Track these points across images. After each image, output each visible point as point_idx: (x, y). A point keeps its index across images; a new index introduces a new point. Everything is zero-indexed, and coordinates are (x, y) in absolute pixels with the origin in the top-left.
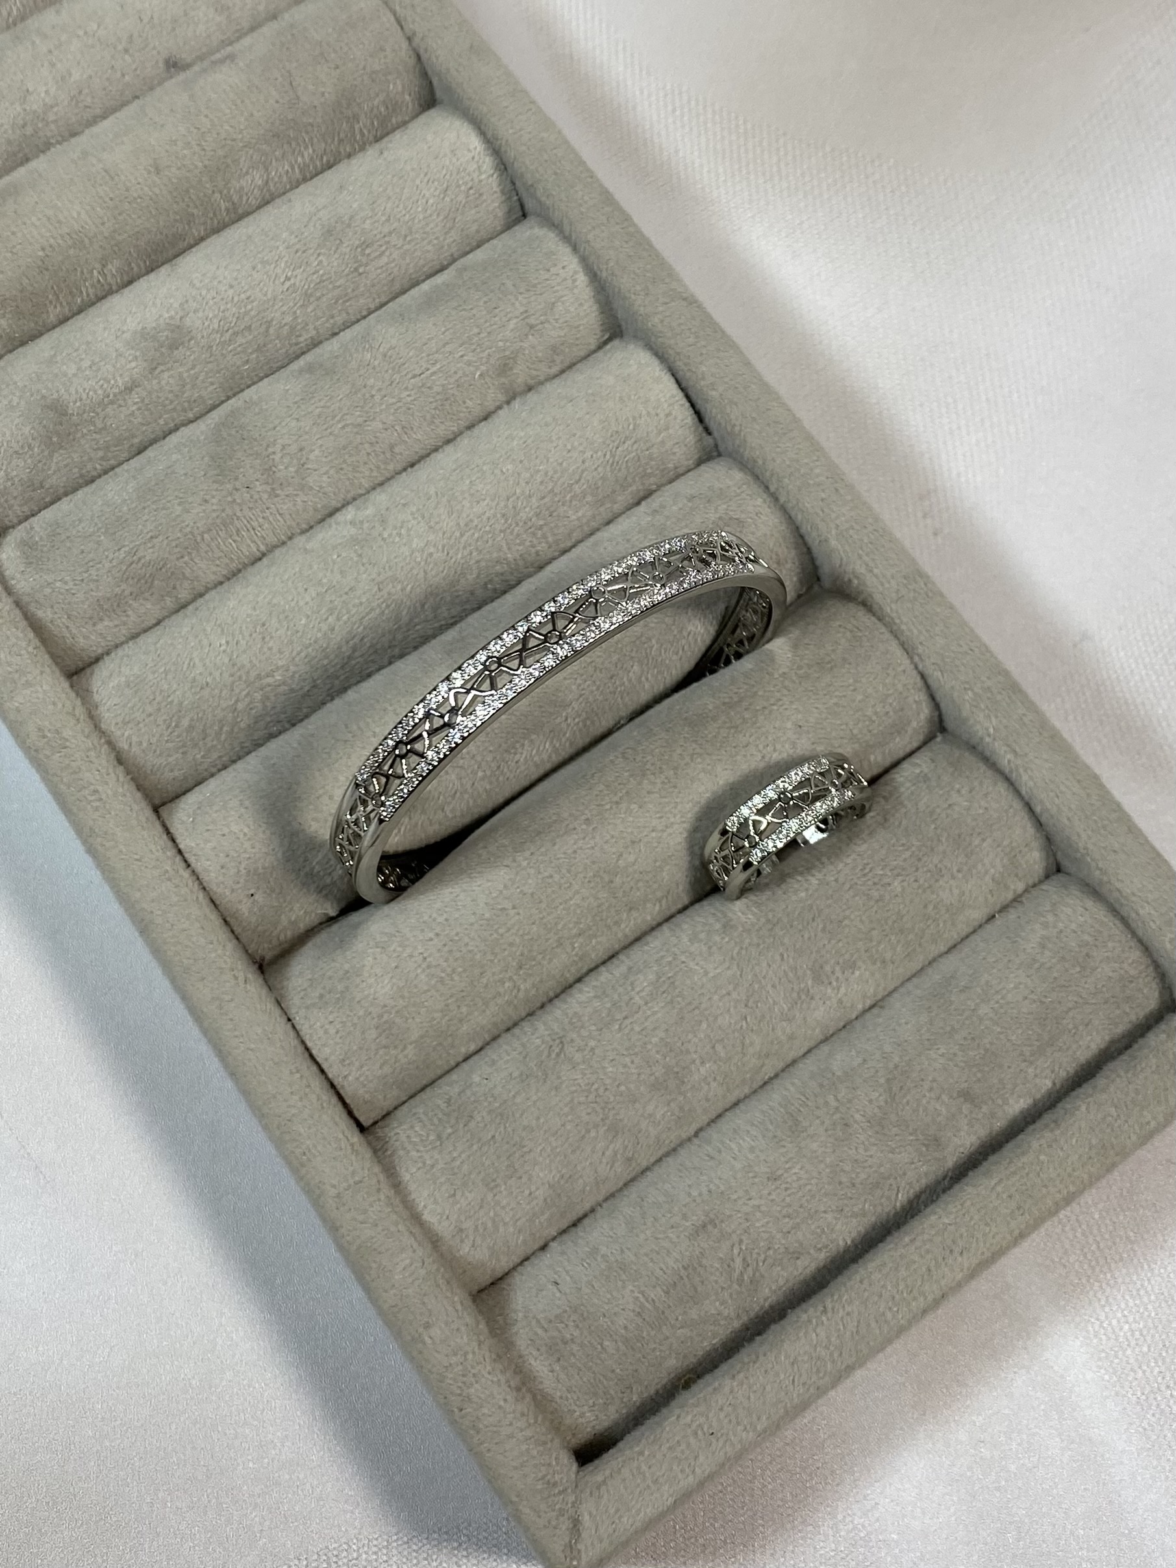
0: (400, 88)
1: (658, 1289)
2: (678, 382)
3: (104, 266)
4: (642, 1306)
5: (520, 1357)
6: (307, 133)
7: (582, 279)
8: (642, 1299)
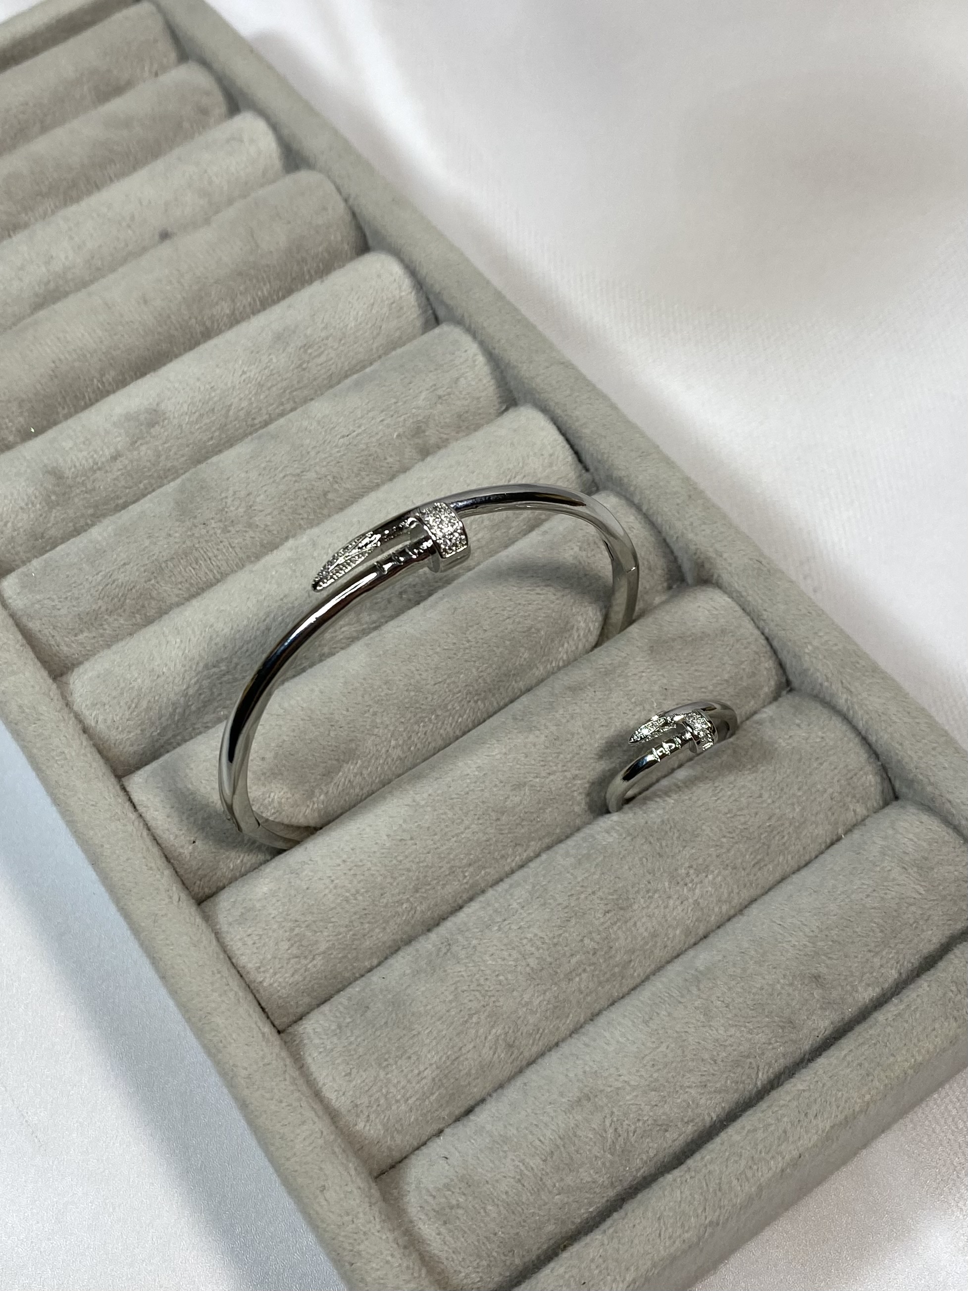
0: (339, 238)
1: (537, 1158)
2: (560, 429)
3: (102, 375)
4: (522, 1173)
5: (411, 1222)
6: (265, 272)
7: (481, 359)
8: (523, 1168)
